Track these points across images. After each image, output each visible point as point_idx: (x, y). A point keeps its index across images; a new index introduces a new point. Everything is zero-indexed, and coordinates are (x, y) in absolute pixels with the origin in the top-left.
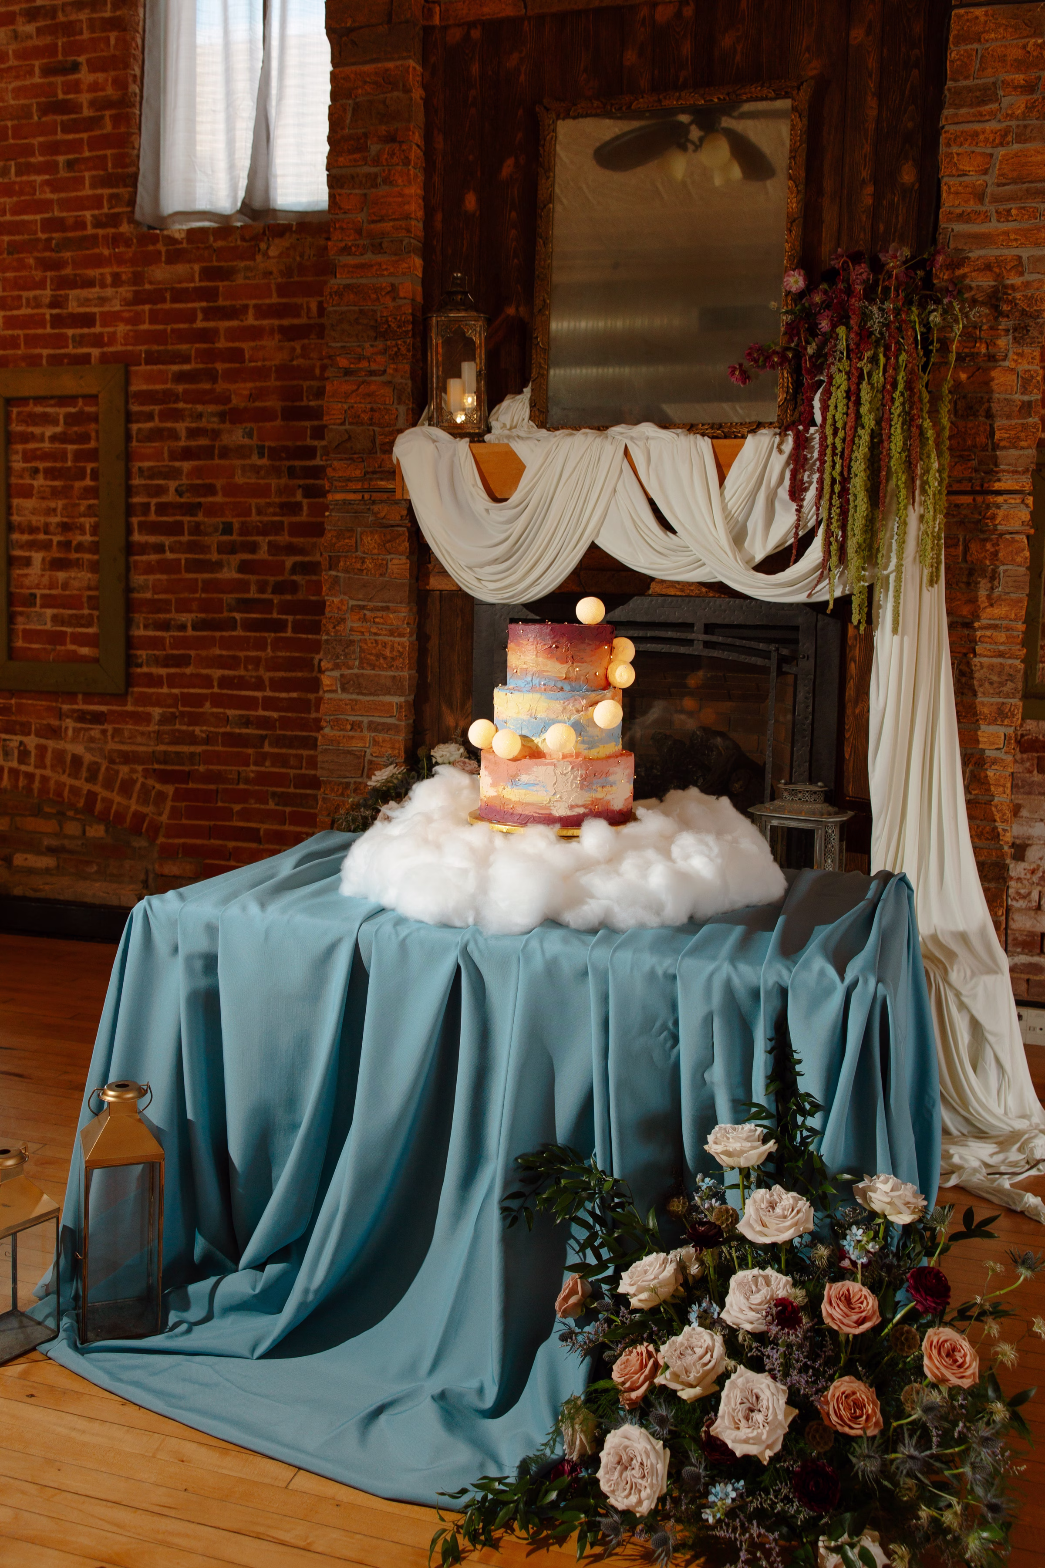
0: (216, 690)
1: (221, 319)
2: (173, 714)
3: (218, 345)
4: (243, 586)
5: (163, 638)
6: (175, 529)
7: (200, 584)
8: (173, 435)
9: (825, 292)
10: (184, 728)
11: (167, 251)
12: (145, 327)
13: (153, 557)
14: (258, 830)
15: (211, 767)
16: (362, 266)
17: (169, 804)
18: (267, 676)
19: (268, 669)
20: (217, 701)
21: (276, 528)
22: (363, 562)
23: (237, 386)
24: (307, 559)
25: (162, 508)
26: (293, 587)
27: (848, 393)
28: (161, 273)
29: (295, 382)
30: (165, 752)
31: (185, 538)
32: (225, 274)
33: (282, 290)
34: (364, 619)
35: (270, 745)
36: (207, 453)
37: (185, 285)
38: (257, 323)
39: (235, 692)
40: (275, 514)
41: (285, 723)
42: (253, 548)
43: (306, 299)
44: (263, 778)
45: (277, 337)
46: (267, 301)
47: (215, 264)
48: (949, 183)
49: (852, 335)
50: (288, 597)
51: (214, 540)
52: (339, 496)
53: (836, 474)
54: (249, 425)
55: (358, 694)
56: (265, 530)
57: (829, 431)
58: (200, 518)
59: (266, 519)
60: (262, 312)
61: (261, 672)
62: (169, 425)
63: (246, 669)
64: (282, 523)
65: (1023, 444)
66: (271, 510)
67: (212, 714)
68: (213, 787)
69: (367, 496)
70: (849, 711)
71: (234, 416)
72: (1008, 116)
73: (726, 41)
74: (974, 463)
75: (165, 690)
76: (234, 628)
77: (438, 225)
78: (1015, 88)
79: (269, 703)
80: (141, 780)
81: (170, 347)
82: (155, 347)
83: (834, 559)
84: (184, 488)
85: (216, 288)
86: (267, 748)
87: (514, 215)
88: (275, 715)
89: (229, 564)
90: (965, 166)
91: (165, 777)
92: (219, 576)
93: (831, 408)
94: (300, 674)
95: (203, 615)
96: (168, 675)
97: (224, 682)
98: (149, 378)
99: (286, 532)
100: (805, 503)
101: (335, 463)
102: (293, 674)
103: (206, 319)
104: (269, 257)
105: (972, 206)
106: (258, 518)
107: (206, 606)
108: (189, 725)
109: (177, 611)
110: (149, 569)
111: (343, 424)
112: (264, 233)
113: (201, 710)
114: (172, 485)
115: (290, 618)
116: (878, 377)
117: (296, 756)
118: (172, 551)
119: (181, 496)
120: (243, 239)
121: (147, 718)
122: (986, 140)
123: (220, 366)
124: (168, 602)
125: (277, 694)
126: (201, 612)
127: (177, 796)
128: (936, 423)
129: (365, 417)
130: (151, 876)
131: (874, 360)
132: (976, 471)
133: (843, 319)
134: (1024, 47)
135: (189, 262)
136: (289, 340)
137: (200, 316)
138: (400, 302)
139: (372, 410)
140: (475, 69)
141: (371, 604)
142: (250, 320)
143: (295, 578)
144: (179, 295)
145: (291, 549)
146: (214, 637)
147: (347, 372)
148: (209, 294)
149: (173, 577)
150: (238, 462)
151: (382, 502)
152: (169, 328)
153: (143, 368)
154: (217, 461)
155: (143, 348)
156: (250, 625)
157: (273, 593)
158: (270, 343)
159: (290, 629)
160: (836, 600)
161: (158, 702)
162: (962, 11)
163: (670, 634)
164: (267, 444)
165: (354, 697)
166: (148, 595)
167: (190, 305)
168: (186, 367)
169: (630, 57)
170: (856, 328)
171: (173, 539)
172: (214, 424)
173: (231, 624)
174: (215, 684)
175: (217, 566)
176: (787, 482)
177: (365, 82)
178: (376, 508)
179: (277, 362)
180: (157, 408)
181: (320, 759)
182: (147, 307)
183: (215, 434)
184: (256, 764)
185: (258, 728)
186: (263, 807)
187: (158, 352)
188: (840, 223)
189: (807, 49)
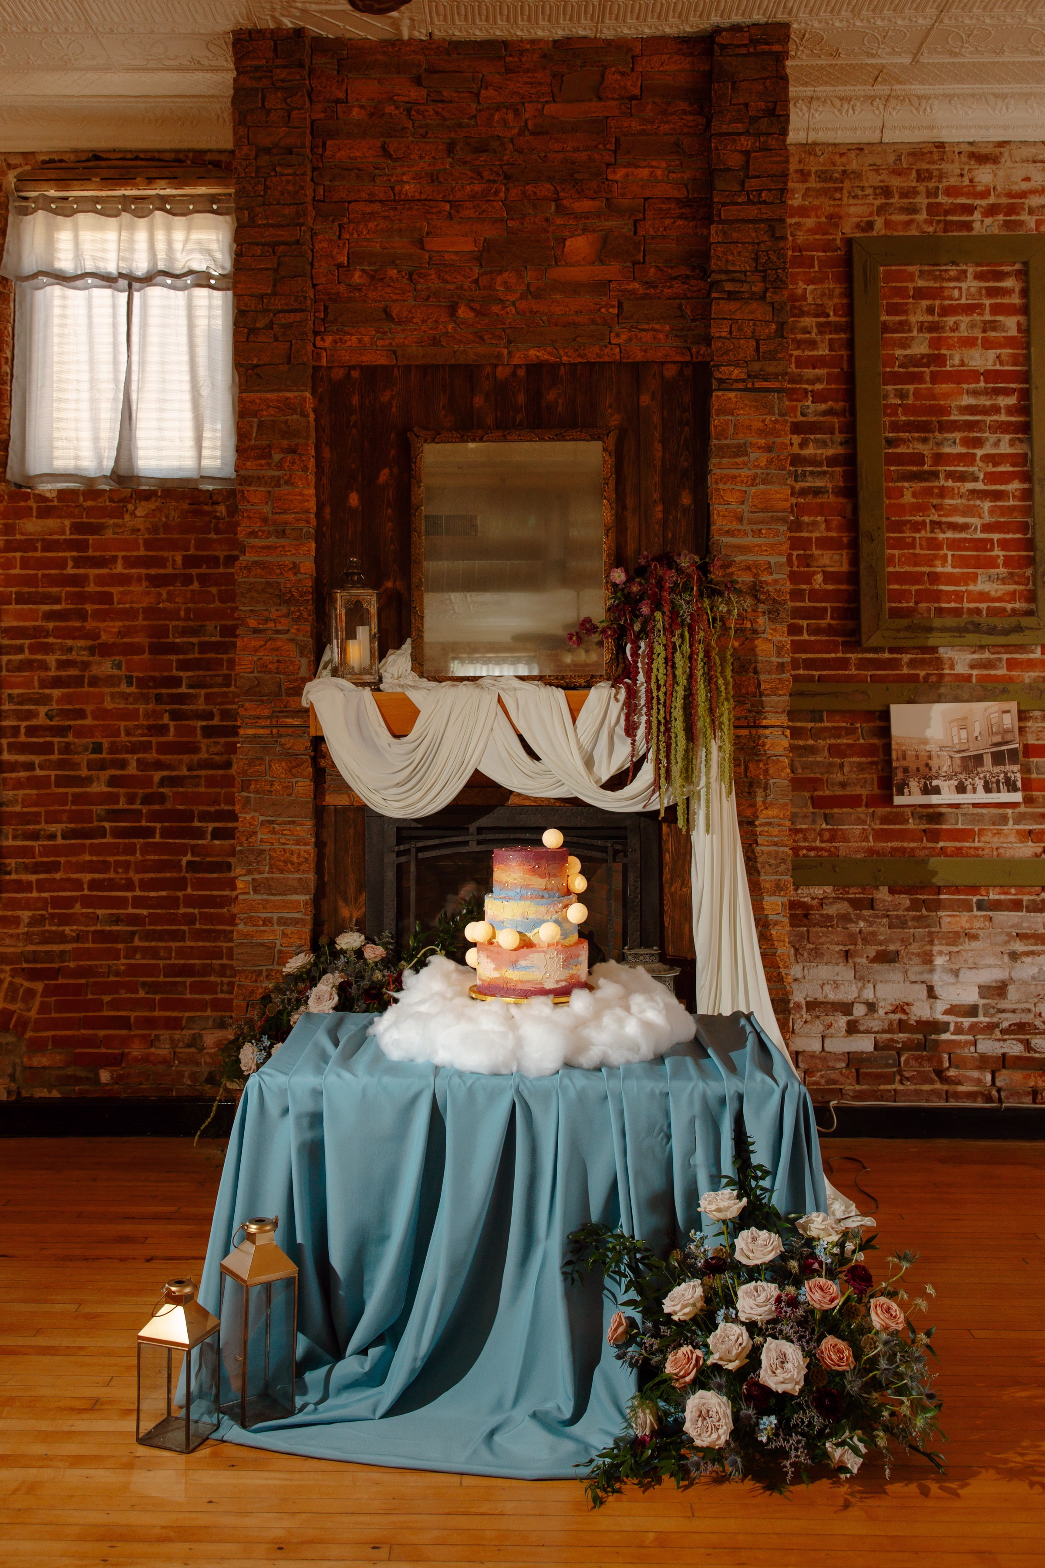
0: (86, 892)
1: (90, 567)
2: (43, 916)
3: (87, 589)
4: (114, 798)
5: (33, 847)
6: (47, 748)
7: (70, 798)
8: (44, 666)
9: (640, 584)
10: (54, 928)
11: (38, 507)
12: (17, 571)
13: (23, 774)
14: (128, 1018)
15: (81, 963)
16: (268, 547)
17: (38, 1000)
18: (136, 877)
19: (138, 871)
20: (87, 902)
21: (145, 747)
22: (272, 785)
23: (106, 623)
24: (174, 773)
25: (32, 731)
26: (162, 799)
27: (666, 658)
28: (32, 526)
29: (162, 622)
30: (34, 952)
31: (55, 757)
32: (96, 529)
33: (148, 544)
34: (274, 832)
35: (140, 939)
36: (78, 681)
37: (55, 537)
38: (125, 571)
39: (105, 894)
40: (143, 735)
41: (154, 919)
42: (123, 764)
43: (172, 553)
44: (133, 970)
45: (145, 583)
46: (135, 553)
47: (85, 520)
48: (717, 509)
49: (666, 619)
50: (157, 807)
51: (84, 758)
52: (251, 731)
53: (661, 718)
54: (118, 658)
55: (268, 894)
56: (133, 749)
57: (653, 686)
58: (70, 738)
59: (134, 739)
60: (129, 562)
61: (131, 874)
62: (39, 657)
63: (116, 872)
64: (151, 742)
65: (780, 692)
66: (139, 731)
67: (82, 914)
68: (83, 981)
69: (275, 731)
70: (666, 890)
71: (104, 650)
72: (757, 467)
73: (551, 396)
74: (748, 706)
75: (35, 894)
76: (104, 836)
77: (327, 516)
78: (759, 448)
79: (138, 902)
80: (9, 979)
81: (40, 590)
82: (26, 590)
83: (663, 780)
84: (54, 712)
85: (87, 541)
86: (137, 942)
87: (390, 511)
88: (145, 912)
89: (98, 779)
90: (728, 497)
91: (33, 975)
92: (88, 790)
93: (655, 670)
94: (168, 875)
95: (73, 826)
96: (38, 880)
97: (93, 884)
98: (19, 616)
99: (154, 751)
100: (637, 738)
101: (247, 704)
102: (162, 875)
103: (76, 566)
104: (136, 517)
105: (735, 526)
106: (127, 739)
107: (74, 817)
108: (58, 925)
109: (46, 823)
110: (19, 785)
111: (252, 672)
112: (131, 497)
113: (71, 911)
114: (43, 710)
115: (158, 825)
116: (686, 647)
117: (166, 947)
118: (41, 768)
119: (51, 720)
120: (111, 500)
121: (17, 921)
122: (742, 482)
123: (89, 607)
124: (38, 814)
125: (146, 894)
126: (71, 822)
127: (47, 992)
128: (725, 678)
129: (273, 667)
130: (19, 1069)
131: (682, 636)
132: (750, 711)
133: (657, 606)
134: (763, 421)
135: (60, 517)
136: (156, 586)
137: (70, 564)
138: (300, 576)
139: (279, 661)
140: (355, 400)
141: (280, 819)
142: (119, 568)
143: (162, 790)
144: (50, 546)
145: (159, 765)
146: (84, 845)
147: (256, 631)
148: (82, 546)
149: (42, 791)
150: (107, 690)
151: (288, 735)
152: (40, 572)
153: (13, 607)
154: (86, 689)
155: (14, 590)
156: (119, 833)
157: (142, 804)
158: (137, 589)
159: (158, 835)
160: (667, 809)
161: (27, 905)
162: (720, 393)
163: (528, 836)
164: (135, 674)
165: (265, 897)
166: (18, 809)
167: (60, 554)
168: (57, 607)
169: (478, 401)
170: (668, 613)
171: (42, 757)
172: (84, 656)
173: (102, 832)
174: (86, 887)
175: (88, 781)
176: (622, 723)
177: (269, 407)
178: (283, 740)
179: (144, 605)
180: (27, 642)
181: (235, 951)
182: (18, 555)
183: (85, 665)
184: (126, 958)
185: (127, 925)
186: (133, 996)
187: (29, 593)
188: (640, 531)
189: (610, 406)
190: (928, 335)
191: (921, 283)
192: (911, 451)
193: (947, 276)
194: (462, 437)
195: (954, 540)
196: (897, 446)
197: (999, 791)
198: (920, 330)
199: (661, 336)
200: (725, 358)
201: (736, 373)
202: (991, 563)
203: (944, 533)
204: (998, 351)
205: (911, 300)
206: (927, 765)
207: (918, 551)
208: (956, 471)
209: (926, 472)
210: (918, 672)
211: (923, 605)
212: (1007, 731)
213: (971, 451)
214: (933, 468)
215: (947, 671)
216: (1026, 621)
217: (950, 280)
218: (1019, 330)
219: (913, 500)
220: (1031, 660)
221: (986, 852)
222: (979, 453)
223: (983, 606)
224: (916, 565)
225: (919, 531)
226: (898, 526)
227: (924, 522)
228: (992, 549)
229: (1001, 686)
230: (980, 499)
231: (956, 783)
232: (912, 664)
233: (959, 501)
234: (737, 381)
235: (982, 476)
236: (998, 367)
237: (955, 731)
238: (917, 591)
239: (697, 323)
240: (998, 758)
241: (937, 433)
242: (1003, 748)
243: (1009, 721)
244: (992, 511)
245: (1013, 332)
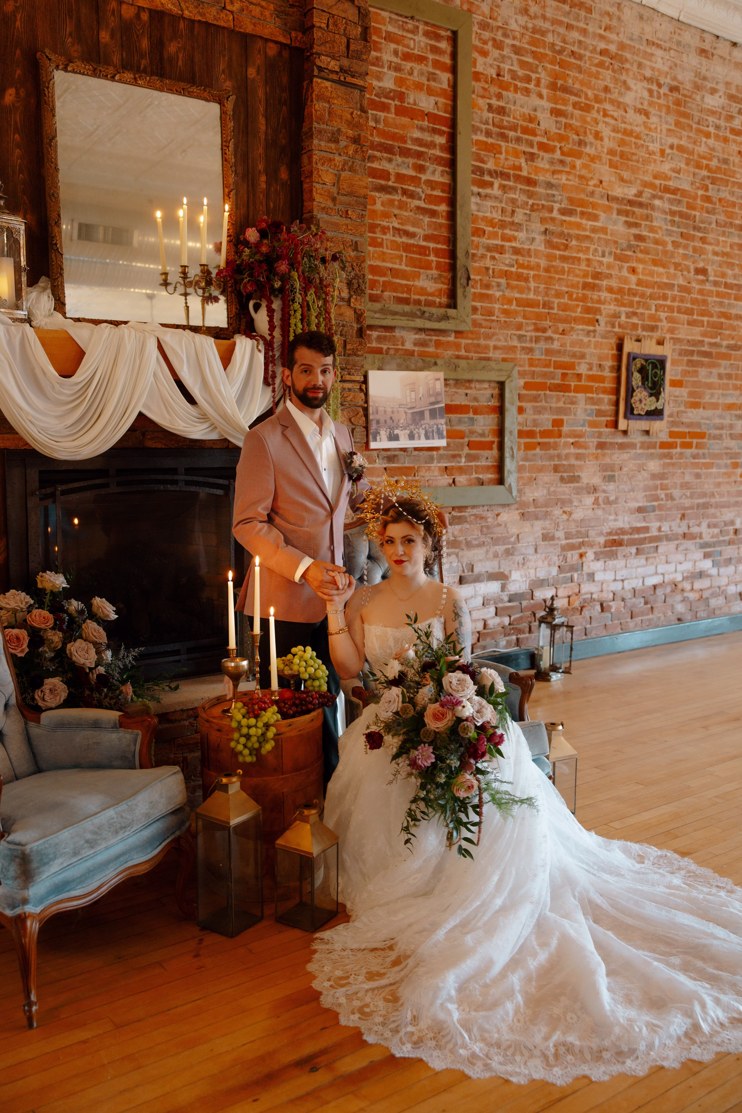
27: (303, 317)
48: (317, 187)
49: (302, 280)
72: (346, 155)
73: (172, 48)
78: (347, 137)
87: (17, 136)
90: (324, 178)
100: (275, 385)
105: (328, 204)
122: (335, 165)
134: (352, 114)
162: (319, 80)
163: (162, 477)
169: (105, 36)
176: (263, 373)
188: (248, 197)
189: (223, 72)
190: (394, 74)
191: (390, 29)
192: (381, 167)
193: (406, 28)
194: (95, 70)
195: (407, 244)
196: (373, 162)
197: (433, 439)
198: (389, 68)
199: (267, 13)
200: (323, 48)
201: (334, 65)
202: (428, 266)
203: (401, 237)
204: (437, 99)
205: (383, 41)
206: (391, 418)
207: (385, 250)
208: (408, 190)
209: (390, 187)
210: (382, 346)
211: (386, 294)
212: (438, 394)
213: (418, 175)
214: (395, 185)
215: (400, 347)
216: (451, 312)
217: (408, 31)
218: (449, 85)
219: (382, 208)
220: (448, 342)
221: (422, 483)
222: (424, 177)
223: (423, 298)
224: (384, 261)
225: (385, 233)
226: (372, 228)
227: (388, 228)
228: (429, 255)
229: (433, 360)
230: (423, 214)
231: (408, 432)
232: (379, 339)
233: (410, 214)
234: (332, 72)
235: (423, 197)
236: (436, 112)
237: (408, 392)
238: (384, 282)
239: (295, 10)
240: (433, 414)
241: (398, 156)
242: (436, 406)
243: (439, 386)
244: (429, 225)
245: (445, 86)
